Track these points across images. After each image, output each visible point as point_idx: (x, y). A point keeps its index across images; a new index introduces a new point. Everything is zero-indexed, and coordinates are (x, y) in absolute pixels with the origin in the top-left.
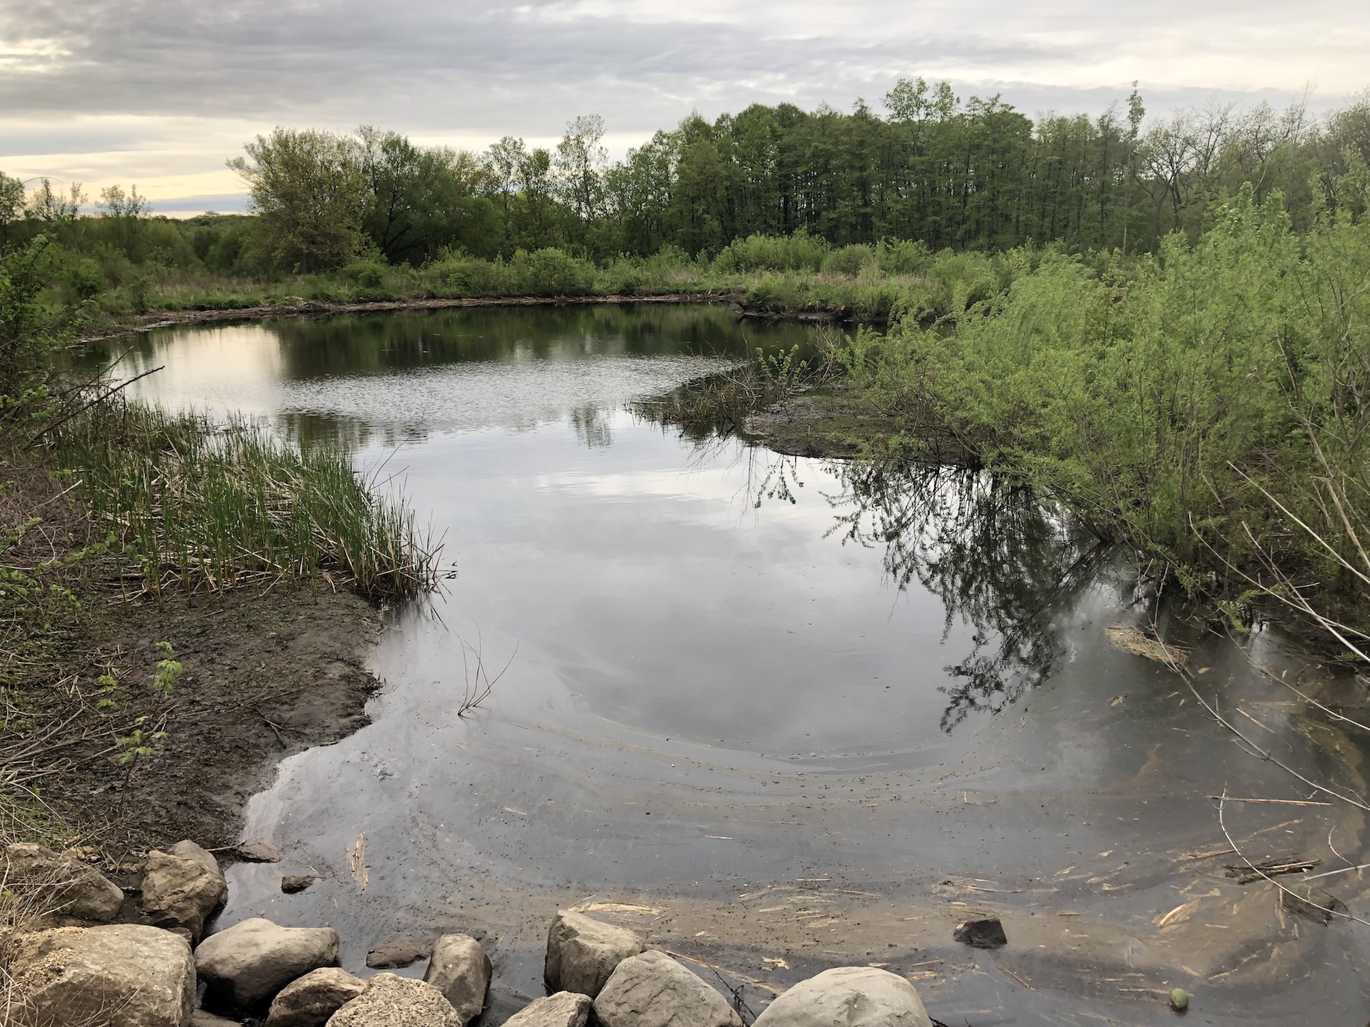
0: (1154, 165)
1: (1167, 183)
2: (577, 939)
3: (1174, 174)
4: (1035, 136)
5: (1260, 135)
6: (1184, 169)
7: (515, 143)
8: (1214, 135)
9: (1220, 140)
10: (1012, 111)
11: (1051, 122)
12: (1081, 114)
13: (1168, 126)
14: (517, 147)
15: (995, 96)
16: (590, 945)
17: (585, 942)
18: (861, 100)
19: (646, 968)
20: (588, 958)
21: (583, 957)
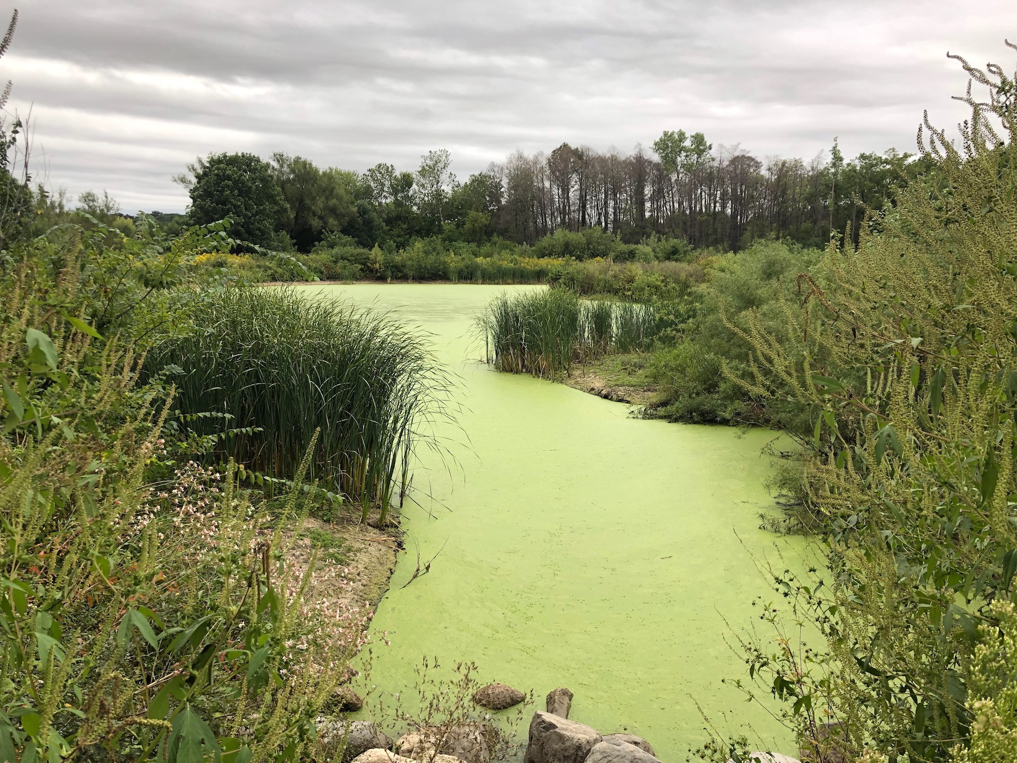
2: (556, 730)
4: (764, 172)
7: (388, 168)
10: (747, 155)
11: (776, 165)
12: (797, 158)
14: (389, 171)
16: (569, 734)
17: (564, 732)
18: (639, 144)
19: (615, 750)
20: (567, 744)
21: (563, 743)
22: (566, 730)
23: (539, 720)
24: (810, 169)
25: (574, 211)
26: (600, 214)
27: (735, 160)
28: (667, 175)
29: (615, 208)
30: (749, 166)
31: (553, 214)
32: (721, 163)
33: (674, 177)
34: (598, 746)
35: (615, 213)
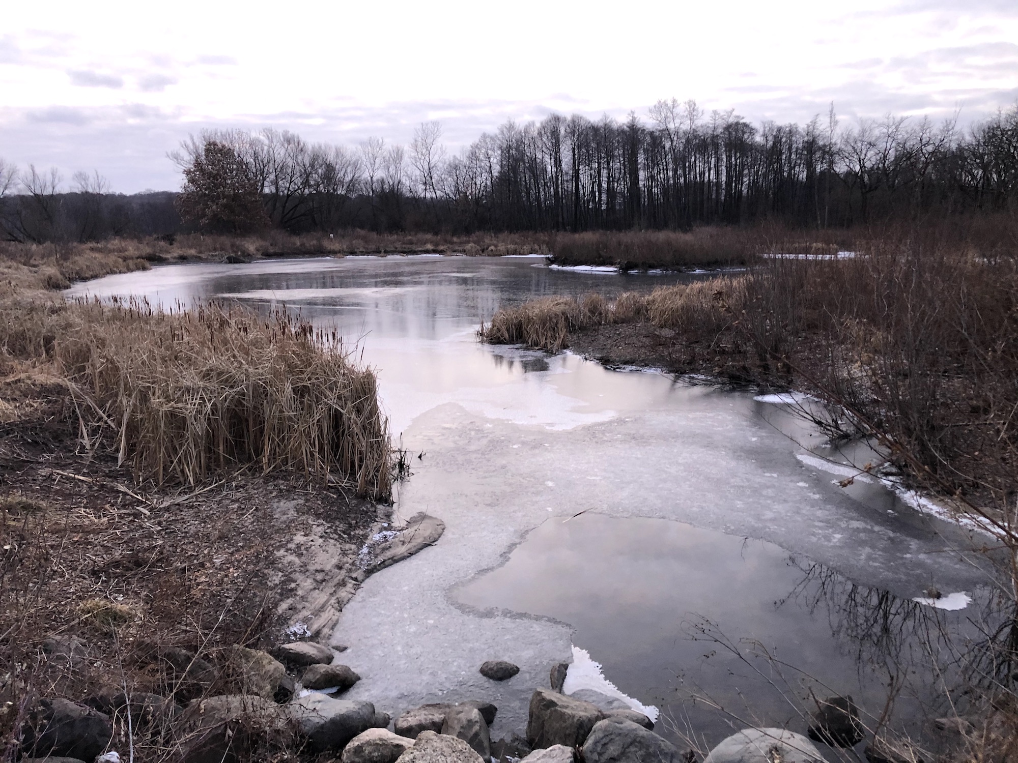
0: (847, 160)
1: (857, 174)
2: (557, 708)
3: (861, 168)
4: (758, 139)
5: (924, 141)
6: (868, 165)
7: (378, 141)
8: (890, 140)
9: (894, 145)
10: (742, 121)
11: (771, 129)
12: (792, 123)
13: (856, 132)
14: (380, 144)
15: (729, 109)
16: (570, 712)
17: (565, 710)
18: (633, 112)
19: (617, 728)
20: (569, 722)
21: (565, 722)
22: (566, 707)
23: (539, 698)
24: (804, 134)
25: (567, 181)
26: (593, 183)
27: (728, 128)
28: (661, 142)
29: (608, 178)
30: (744, 133)
31: (546, 184)
32: (715, 129)
33: (668, 145)
34: (599, 724)
35: (608, 182)
